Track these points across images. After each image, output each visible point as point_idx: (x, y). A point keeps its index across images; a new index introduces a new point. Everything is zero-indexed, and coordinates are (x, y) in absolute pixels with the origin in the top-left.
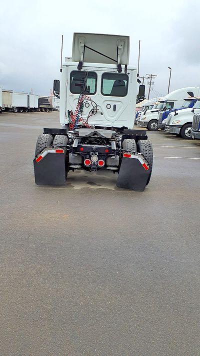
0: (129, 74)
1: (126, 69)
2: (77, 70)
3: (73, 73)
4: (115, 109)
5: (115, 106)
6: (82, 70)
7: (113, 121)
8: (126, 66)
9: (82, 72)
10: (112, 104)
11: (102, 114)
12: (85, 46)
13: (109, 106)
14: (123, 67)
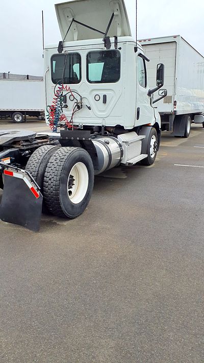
0: (120, 48)
1: (116, 43)
2: (57, 53)
3: (54, 58)
4: (105, 101)
5: (105, 97)
6: (63, 52)
7: (104, 118)
8: (116, 38)
9: (63, 55)
10: (101, 94)
11: (89, 108)
12: (73, 20)
13: (97, 98)
14: (112, 40)
